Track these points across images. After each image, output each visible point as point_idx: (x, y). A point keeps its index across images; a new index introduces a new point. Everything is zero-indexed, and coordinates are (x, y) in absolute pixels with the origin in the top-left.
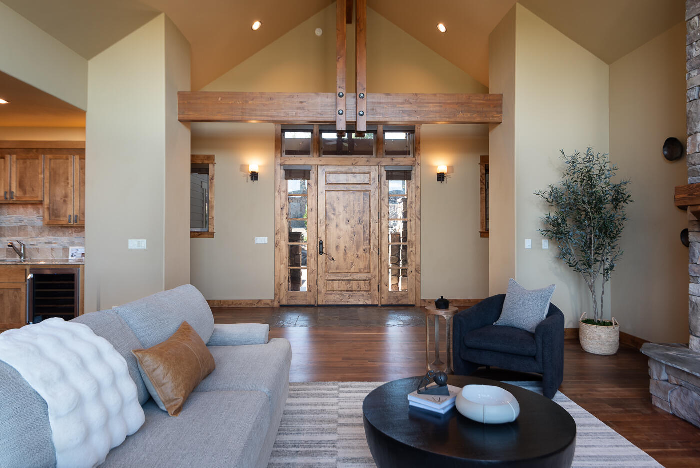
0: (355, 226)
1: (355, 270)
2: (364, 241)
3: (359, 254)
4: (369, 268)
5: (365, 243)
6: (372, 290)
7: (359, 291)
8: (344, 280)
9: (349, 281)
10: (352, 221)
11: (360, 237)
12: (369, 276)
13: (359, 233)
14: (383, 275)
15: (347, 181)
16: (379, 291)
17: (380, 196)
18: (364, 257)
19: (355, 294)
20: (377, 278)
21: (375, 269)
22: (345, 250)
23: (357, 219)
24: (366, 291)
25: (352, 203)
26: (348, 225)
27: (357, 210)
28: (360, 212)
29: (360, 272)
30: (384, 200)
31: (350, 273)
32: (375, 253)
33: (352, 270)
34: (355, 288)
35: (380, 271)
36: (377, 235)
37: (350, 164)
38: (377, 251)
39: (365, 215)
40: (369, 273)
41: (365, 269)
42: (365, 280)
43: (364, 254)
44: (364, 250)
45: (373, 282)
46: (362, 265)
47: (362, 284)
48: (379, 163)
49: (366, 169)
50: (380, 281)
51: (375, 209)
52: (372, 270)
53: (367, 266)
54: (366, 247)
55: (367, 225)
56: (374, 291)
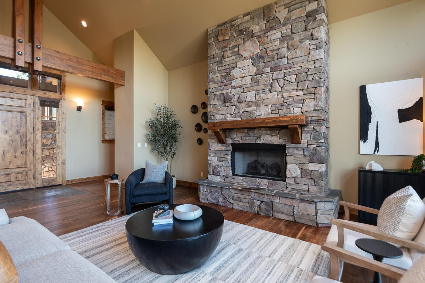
0: (13, 135)
1: (13, 166)
2: (21, 145)
3: (17, 155)
4: (26, 164)
5: (22, 147)
6: (28, 178)
7: (17, 181)
8: (3, 175)
9: (8, 174)
10: (10, 132)
11: (18, 144)
12: (26, 169)
13: (16, 141)
14: (38, 168)
15: (5, 103)
16: (34, 179)
17: (34, 116)
18: (21, 157)
19: (13, 183)
20: (33, 171)
21: (30, 164)
22: (3, 153)
23: (15, 131)
24: (23, 180)
25: (10, 120)
26: (7, 135)
27: (15, 124)
28: (17, 126)
29: (18, 168)
30: (37, 119)
31: (8, 169)
32: (31, 154)
33: (11, 166)
34: (13, 178)
35: (35, 166)
36: (32, 141)
37: (9, 91)
38: (33, 152)
39: (22, 128)
40: (26, 167)
41: (22, 165)
42: (22, 173)
43: (21, 155)
44: (21, 152)
45: (29, 173)
46: (19, 162)
47: (20, 176)
48: (34, 94)
49: (24, 97)
50: (35, 172)
51: (31, 125)
52: (28, 165)
53: (23, 163)
54: (22, 150)
55: (23, 135)
56: (30, 179)
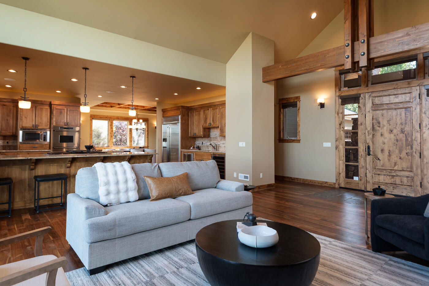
0: (397, 135)
1: (398, 168)
2: (406, 146)
3: (401, 156)
4: (412, 167)
5: (407, 147)
6: (415, 185)
7: (402, 185)
8: (390, 175)
9: (393, 176)
10: (395, 131)
11: (402, 143)
12: (411, 174)
13: (401, 140)
14: (426, 175)
15: (390, 101)
16: (421, 187)
17: (421, 110)
18: (406, 159)
19: (398, 186)
20: (420, 177)
21: (417, 169)
22: (389, 153)
23: (399, 129)
24: (409, 186)
25: (394, 118)
26: (391, 134)
27: (399, 122)
28: (402, 124)
29: (403, 170)
30: (425, 113)
31: (394, 170)
32: (417, 156)
33: (396, 168)
34: (398, 181)
35: (422, 171)
36: (419, 141)
37: (393, 88)
38: (419, 154)
39: (407, 126)
40: (411, 171)
41: (407, 168)
42: (407, 177)
43: (406, 156)
44: (407, 154)
45: (416, 178)
46: (405, 165)
47: (405, 180)
48: (419, 84)
49: (407, 90)
50: (422, 179)
51: (417, 121)
52: (414, 169)
53: (409, 166)
54: (408, 151)
55: (408, 134)
56: (417, 186)
